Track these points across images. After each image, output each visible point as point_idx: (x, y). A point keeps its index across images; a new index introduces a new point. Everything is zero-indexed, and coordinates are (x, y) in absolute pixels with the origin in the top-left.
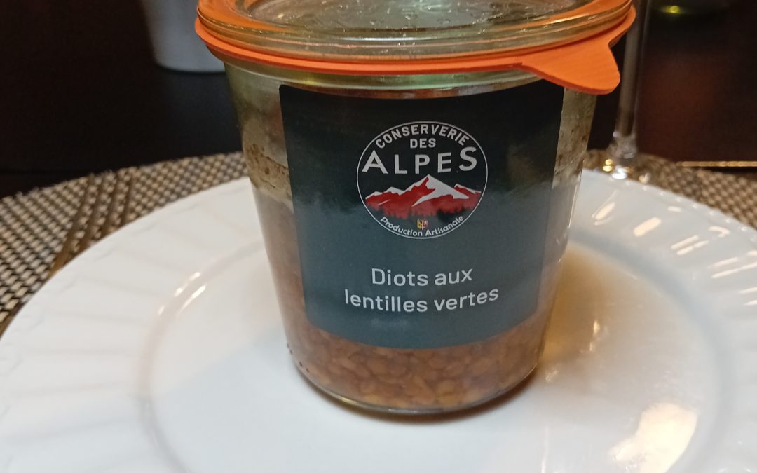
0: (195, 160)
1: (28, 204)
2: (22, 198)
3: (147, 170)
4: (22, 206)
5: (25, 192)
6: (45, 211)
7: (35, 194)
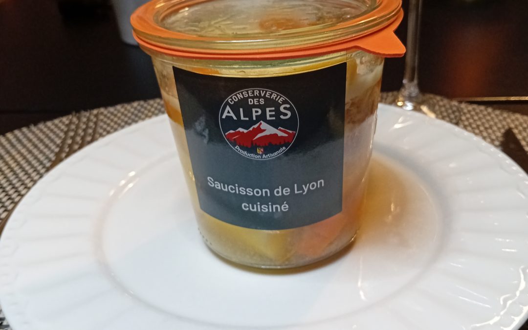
0: (142, 103)
1: (37, 132)
2: (33, 128)
3: (111, 109)
4: (33, 133)
5: (35, 124)
6: (47, 136)
7: (41, 126)
